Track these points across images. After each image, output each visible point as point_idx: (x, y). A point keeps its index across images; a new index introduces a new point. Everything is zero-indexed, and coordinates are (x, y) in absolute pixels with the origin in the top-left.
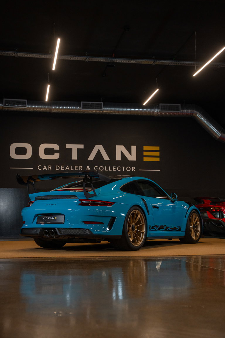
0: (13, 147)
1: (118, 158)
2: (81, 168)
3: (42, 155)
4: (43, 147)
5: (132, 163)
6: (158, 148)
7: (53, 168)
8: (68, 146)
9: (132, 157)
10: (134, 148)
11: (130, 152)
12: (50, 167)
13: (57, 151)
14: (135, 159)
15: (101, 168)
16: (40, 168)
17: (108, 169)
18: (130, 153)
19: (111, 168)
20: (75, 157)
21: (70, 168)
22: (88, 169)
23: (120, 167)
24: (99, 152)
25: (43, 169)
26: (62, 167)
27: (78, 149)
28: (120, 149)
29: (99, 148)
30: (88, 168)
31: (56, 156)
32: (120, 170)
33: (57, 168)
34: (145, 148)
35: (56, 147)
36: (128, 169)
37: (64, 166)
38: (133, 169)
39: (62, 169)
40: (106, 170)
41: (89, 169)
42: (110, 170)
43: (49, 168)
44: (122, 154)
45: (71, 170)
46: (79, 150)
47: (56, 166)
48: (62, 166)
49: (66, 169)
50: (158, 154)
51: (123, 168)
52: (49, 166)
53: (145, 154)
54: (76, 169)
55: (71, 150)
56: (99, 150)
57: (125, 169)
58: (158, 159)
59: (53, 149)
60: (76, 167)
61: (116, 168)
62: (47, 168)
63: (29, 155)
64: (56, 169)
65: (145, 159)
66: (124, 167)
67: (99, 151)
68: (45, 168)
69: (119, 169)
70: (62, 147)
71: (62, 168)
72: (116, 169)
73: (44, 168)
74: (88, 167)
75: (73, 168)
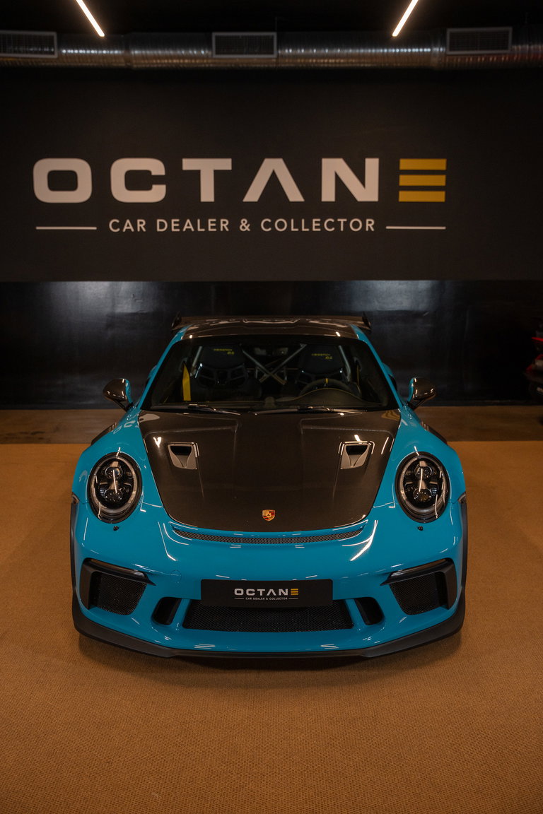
0: (43, 169)
1: (328, 194)
2: (224, 224)
3: (120, 192)
4: (120, 168)
5: (365, 209)
6: (441, 164)
7: (151, 225)
8: (188, 164)
9: (367, 192)
10: (372, 165)
11: (360, 175)
12: (141, 225)
13: (158, 180)
14: (375, 198)
15: (281, 225)
16: (115, 225)
17: (298, 225)
18: (362, 179)
19: (309, 225)
20: (207, 193)
21: (195, 227)
22: (243, 227)
23: (332, 220)
24: (274, 180)
25: (124, 230)
26: (175, 223)
27: (216, 172)
28: (333, 168)
29: (273, 167)
30: (245, 226)
31: (157, 193)
32: (333, 229)
33: (161, 225)
34: (405, 164)
35: (156, 167)
36: (356, 225)
37: (178, 220)
38: (367, 225)
39: (173, 230)
40: (293, 229)
41: (247, 228)
42: (303, 230)
43: (139, 225)
44: (339, 182)
45: (199, 230)
46: (218, 174)
47: (158, 221)
48: (173, 221)
49: (186, 227)
50: (441, 180)
51: (340, 222)
52: (139, 221)
53: (404, 180)
54: (212, 227)
55: (196, 175)
56: (274, 175)
57: (346, 224)
58: (440, 197)
59: (149, 172)
60: (211, 223)
61: (322, 222)
62: (135, 226)
63: (83, 193)
64: (158, 230)
65: (404, 197)
66: (342, 221)
67: (274, 178)
68: (128, 226)
69: (330, 225)
70: (173, 166)
71: (173, 225)
72: (322, 227)
73: (126, 228)
74: (244, 222)
75: (204, 225)
